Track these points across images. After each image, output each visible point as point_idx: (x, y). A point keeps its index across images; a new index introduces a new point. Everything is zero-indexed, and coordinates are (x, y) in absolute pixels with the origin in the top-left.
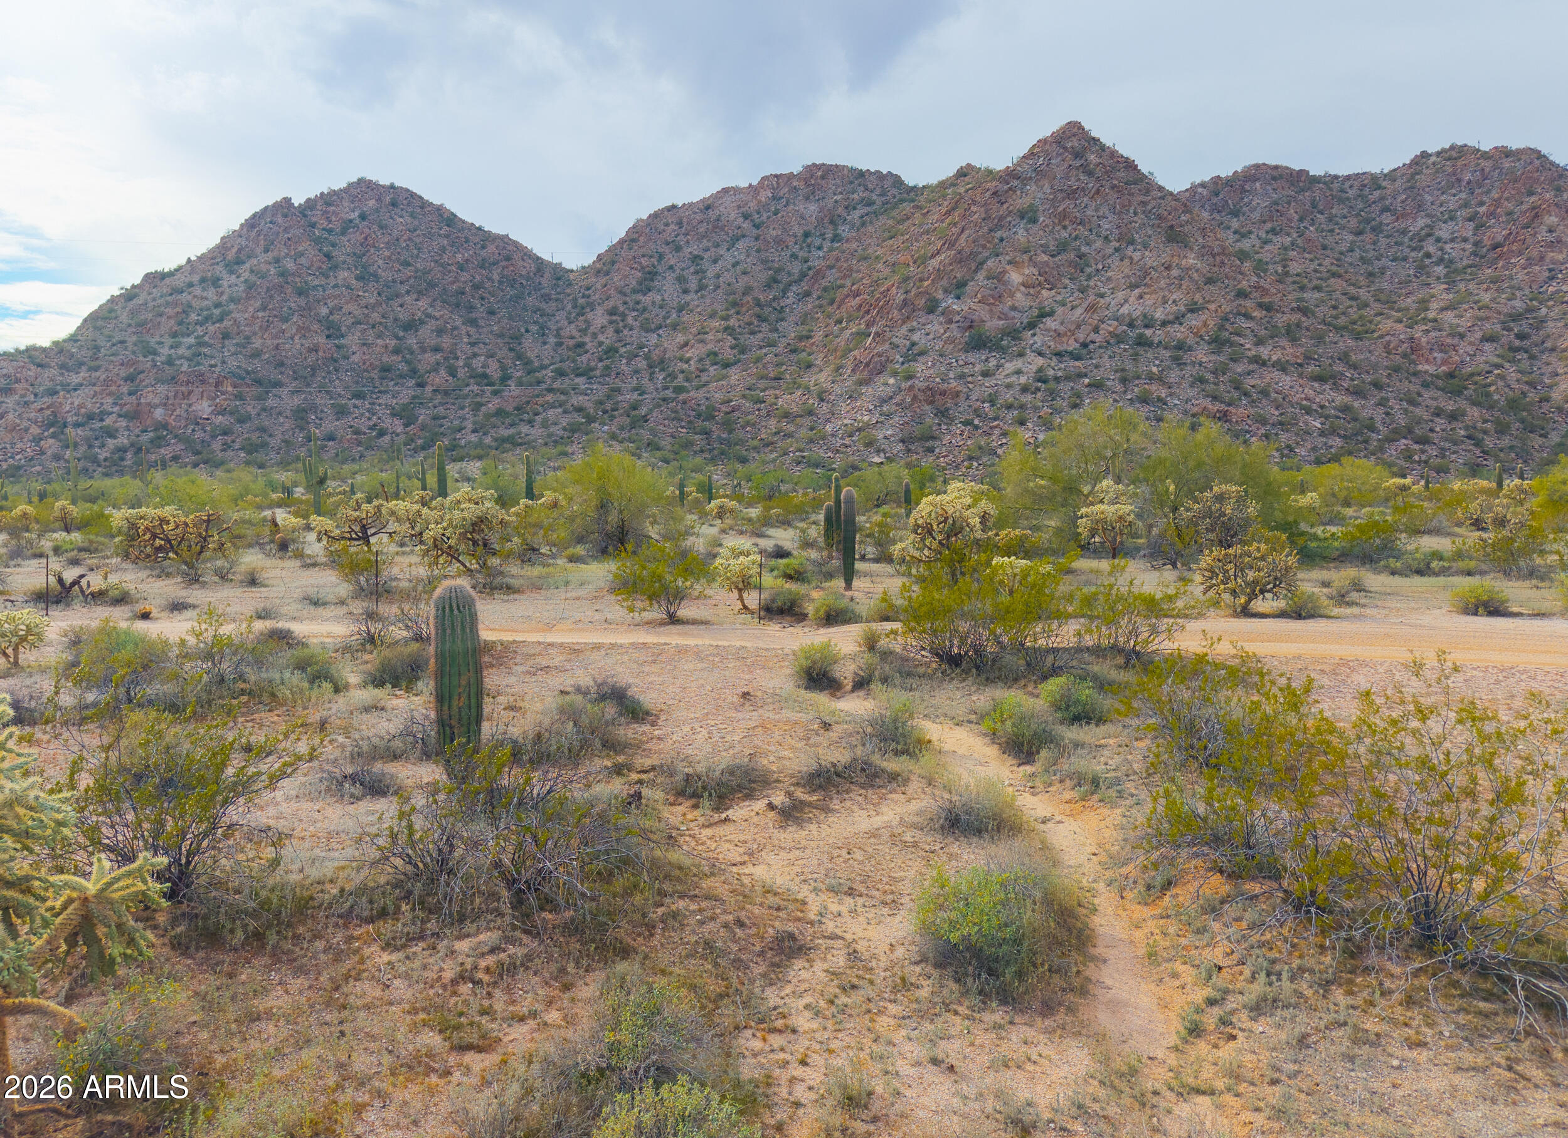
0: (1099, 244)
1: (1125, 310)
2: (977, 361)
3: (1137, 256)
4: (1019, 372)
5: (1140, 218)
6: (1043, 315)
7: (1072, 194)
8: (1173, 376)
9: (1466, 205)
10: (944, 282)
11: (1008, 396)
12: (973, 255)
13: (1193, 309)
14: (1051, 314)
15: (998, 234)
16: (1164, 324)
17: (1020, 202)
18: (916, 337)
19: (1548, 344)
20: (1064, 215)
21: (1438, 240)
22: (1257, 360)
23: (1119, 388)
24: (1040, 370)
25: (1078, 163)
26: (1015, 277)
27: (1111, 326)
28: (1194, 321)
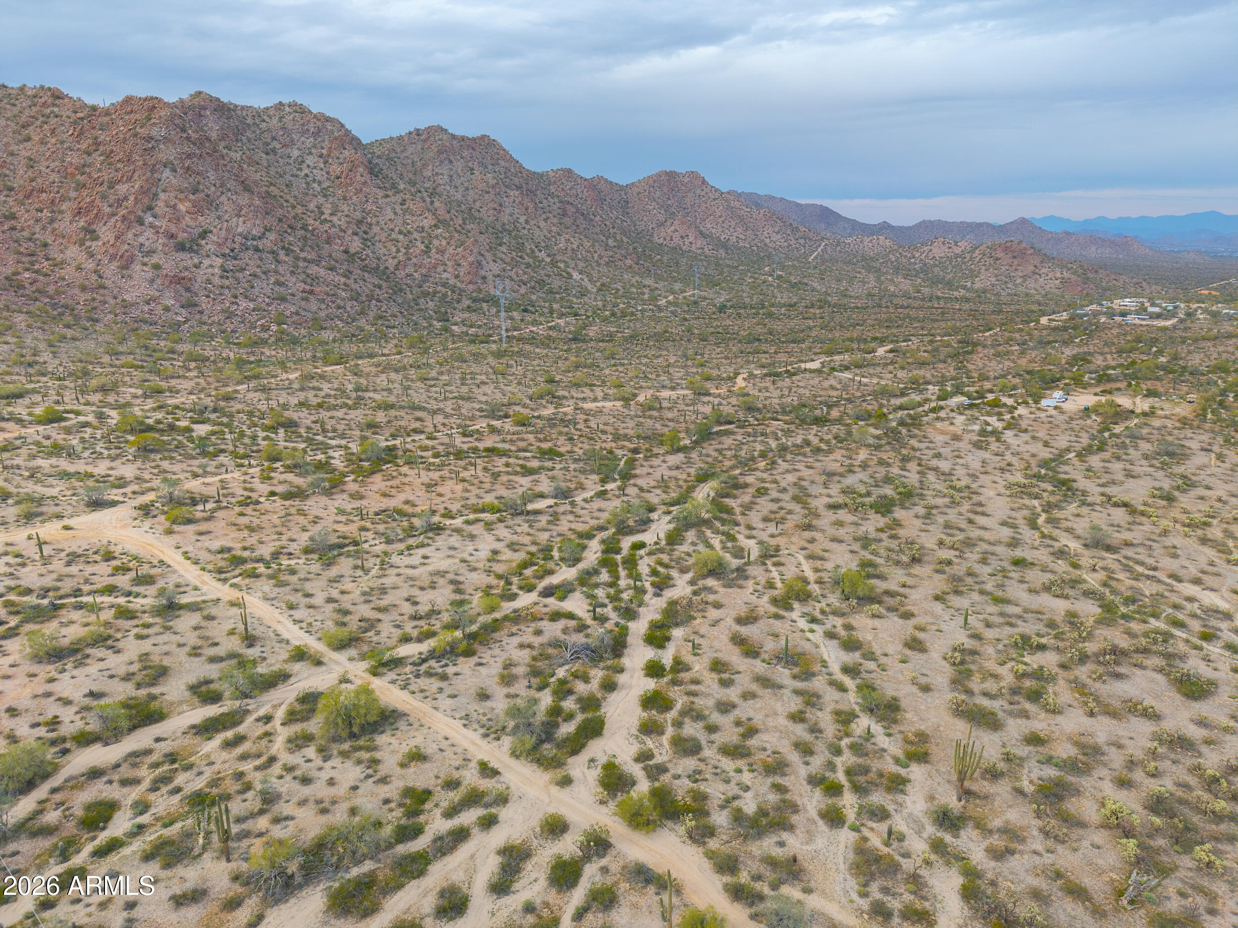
0: (213, 188)
1: (240, 230)
2: (187, 259)
3: (234, 197)
4: (211, 266)
5: (226, 175)
6: (205, 232)
7: (189, 156)
8: (280, 269)
9: (314, 146)
10: (139, 205)
11: (217, 281)
12: (149, 189)
13: (267, 230)
14: (211, 232)
15: (156, 175)
16: (260, 238)
17: (162, 157)
18: (141, 240)
19: (377, 238)
20: (188, 169)
21: (308, 166)
22: (305, 260)
23: (264, 277)
24: (222, 266)
25: (185, 135)
26: (182, 207)
27: (238, 239)
28: (272, 236)
